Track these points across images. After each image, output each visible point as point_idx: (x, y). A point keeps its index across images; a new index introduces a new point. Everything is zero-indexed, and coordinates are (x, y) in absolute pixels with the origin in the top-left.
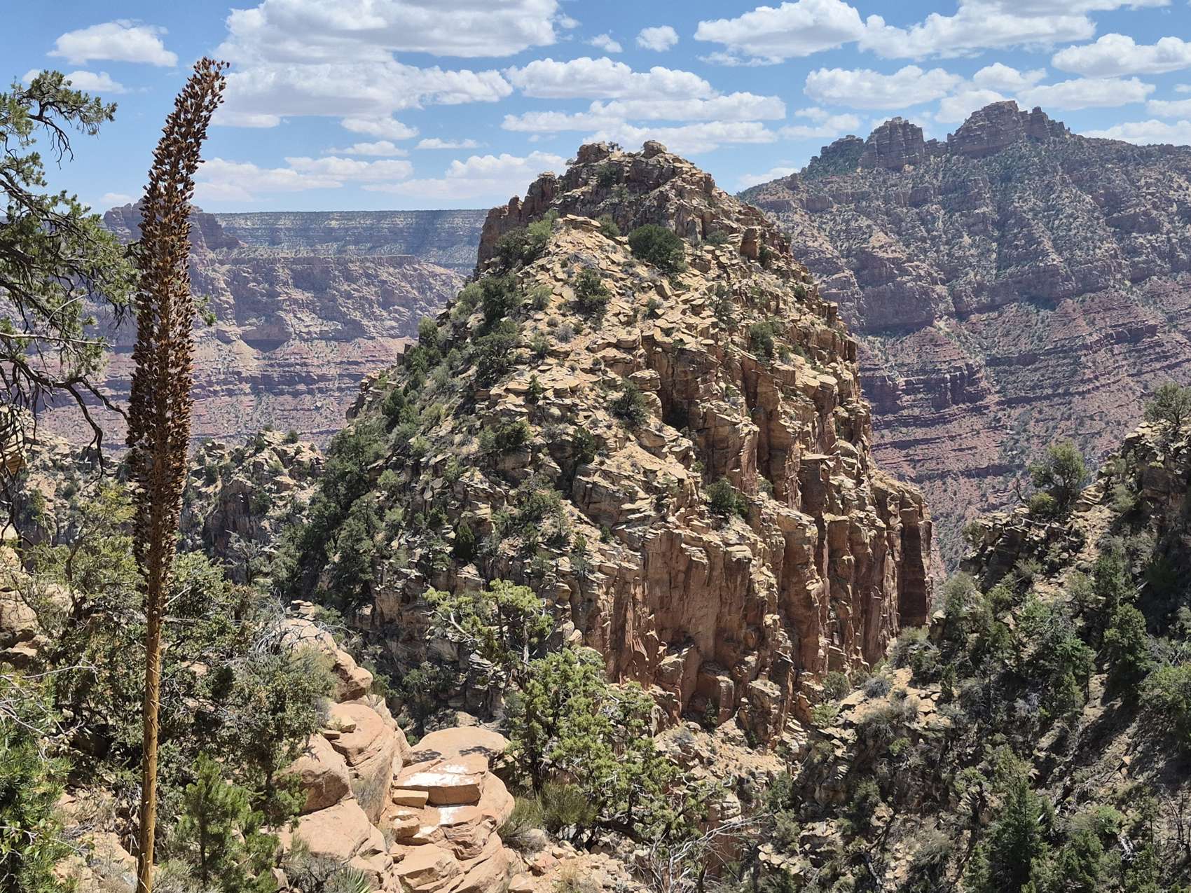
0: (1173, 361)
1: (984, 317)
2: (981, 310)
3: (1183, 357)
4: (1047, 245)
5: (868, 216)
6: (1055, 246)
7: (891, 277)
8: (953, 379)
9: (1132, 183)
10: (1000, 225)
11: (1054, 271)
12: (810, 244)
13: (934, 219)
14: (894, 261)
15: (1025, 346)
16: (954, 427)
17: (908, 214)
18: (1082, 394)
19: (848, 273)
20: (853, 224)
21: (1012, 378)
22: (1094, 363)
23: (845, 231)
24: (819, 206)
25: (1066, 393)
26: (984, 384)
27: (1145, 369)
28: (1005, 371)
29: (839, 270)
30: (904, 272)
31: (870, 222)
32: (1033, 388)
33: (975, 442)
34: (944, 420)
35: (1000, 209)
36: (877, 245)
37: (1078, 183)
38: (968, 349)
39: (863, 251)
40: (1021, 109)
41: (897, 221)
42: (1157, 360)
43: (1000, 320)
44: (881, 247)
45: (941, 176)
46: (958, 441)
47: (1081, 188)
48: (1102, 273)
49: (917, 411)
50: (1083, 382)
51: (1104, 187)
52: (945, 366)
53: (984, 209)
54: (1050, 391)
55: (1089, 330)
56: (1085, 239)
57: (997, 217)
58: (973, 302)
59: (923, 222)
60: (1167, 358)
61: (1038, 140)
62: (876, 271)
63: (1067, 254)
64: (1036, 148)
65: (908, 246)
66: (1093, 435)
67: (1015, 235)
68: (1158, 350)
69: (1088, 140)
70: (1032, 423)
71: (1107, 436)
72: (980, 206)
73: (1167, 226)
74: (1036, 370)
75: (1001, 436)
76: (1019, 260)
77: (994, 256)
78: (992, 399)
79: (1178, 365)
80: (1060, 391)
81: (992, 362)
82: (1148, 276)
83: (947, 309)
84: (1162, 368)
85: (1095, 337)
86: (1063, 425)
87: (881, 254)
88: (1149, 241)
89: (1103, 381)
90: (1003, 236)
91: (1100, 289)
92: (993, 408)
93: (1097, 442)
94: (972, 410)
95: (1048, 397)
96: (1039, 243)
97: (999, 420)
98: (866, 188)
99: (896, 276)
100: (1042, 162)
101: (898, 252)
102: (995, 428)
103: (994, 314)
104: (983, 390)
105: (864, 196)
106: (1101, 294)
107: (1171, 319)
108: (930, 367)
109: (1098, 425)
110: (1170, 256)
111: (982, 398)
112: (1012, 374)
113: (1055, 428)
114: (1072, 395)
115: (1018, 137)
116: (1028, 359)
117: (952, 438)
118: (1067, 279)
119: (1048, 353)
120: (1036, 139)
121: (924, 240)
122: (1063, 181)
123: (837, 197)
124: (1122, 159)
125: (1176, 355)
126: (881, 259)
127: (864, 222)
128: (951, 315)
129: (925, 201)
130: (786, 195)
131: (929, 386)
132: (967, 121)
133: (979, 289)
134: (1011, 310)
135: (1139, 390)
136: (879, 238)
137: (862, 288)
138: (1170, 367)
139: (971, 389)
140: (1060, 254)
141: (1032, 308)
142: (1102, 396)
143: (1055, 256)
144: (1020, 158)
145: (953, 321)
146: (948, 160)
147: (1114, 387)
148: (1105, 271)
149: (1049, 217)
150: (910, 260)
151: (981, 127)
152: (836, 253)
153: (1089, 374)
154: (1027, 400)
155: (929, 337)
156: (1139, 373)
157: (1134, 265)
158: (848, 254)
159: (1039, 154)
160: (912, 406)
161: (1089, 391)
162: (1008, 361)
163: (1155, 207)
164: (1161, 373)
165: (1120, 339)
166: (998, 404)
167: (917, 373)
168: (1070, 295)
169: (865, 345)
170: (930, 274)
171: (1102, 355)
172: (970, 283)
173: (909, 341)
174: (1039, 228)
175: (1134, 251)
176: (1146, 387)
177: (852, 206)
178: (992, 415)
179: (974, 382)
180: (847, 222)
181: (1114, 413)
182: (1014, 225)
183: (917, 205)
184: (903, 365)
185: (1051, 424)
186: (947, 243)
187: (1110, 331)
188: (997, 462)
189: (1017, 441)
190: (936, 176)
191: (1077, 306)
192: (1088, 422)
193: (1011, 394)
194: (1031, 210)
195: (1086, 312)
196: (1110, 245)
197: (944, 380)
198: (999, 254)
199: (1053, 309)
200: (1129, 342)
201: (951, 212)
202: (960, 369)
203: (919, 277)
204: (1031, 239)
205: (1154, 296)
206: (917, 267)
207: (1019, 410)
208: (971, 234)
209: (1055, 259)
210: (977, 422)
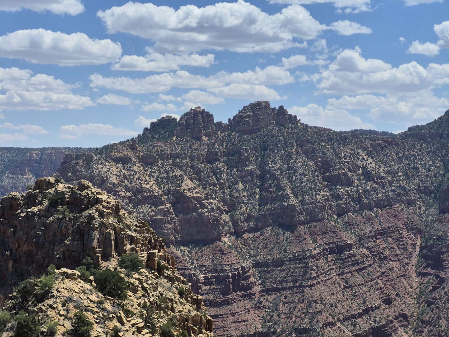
0: (362, 266)
1: (251, 235)
2: (249, 231)
3: (367, 264)
4: (289, 192)
5: (181, 169)
6: (293, 192)
7: (196, 209)
8: (234, 275)
9: (337, 155)
10: (261, 177)
11: (292, 208)
12: (144, 186)
13: (221, 172)
14: (197, 199)
15: (276, 255)
16: (234, 307)
17: (205, 167)
18: (310, 286)
19: (168, 205)
20: (171, 174)
21: (268, 276)
22: (317, 267)
23: (166, 178)
24: (149, 161)
25: (301, 286)
26: (252, 279)
27: (346, 270)
28: (265, 271)
29: (163, 203)
30: (203, 206)
31: (182, 173)
32: (281, 282)
33: (247, 317)
34: (227, 303)
35: (260, 167)
36: (187, 188)
37: (306, 153)
38: (242, 256)
39: (177, 191)
40: (272, 106)
41: (198, 172)
42: (353, 265)
43: (262, 238)
44: (189, 189)
45: (225, 144)
46: (237, 316)
47: (307, 156)
48: (321, 210)
49: (211, 297)
50: (310, 279)
51: (321, 157)
52: (228, 268)
53: (251, 167)
54: (291, 284)
55: (313, 246)
56: (311, 189)
57: (258, 172)
58: (245, 226)
59: (215, 173)
60: (358, 264)
61: (282, 125)
62: (186, 205)
63: (300, 198)
64: (281, 130)
65: (205, 189)
66: (317, 313)
67: (270, 184)
68: (353, 259)
69: (311, 128)
70: (281, 305)
71: (325, 314)
72: (249, 166)
73: (357, 182)
74: (283, 270)
75: (263, 313)
76: (273, 200)
77: (257, 197)
78: (257, 289)
79: (365, 268)
80: (297, 284)
81: (257, 265)
82: (347, 212)
83: (229, 230)
84: (356, 270)
85: (317, 251)
86: (299, 306)
87: (189, 194)
88: (347, 191)
89: (322, 278)
90: (262, 184)
91: (319, 220)
92: (258, 295)
93: (320, 317)
94: (245, 296)
95: (290, 288)
96: (284, 191)
97: (261, 303)
98: (179, 151)
99: (198, 208)
100: (284, 139)
101: (198, 193)
102: (259, 308)
103: (258, 234)
104: (252, 283)
105: (177, 156)
106: (320, 223)
107: (360, 240)
108: (219, 268)
109: (320, 306)
110: (359, 200)
111: (251, 288)
112: (268, 272)
113: (294, 308)
114: (304, 287)
115: (271, 123)
116: (278, 263)
117: (233, 314)
118: (301, 213)
119: (290, 260)
120: (280, 125)
121: (215, 185)
122: (297, 152)
123: (161, 155)
124: (331, 140)
125: (363, 262)
126: (189, 197)
127: (178, 173)
128: (231, 234)
129: (215, 160)
130: (128, 153)
131: (219, 280)
132: (240, 112)
133: (249, 218)
134: (268, 232)
135: (343, 284)
136: (187, 184)
137: (177, 216)
138: (360, 270)
139: (244, 283)
140: (296, 197)
141: (280, 231)
142: (321, 287)
143: (293, 199)
144: (272, 136)
145: (233, 238)
146: (229, 135)
147: (328, 282)
148: (322, 209)
149: (289, 174)
150: (207, 199)
151: (248, 116)
152: (161, 192)
153: (314, 274)
154: (278, 290)
155: (218, 249)
156: (343, 274)
157: (338, 205)
158: (168, 193)
159: (283, 135)
160: (208, 293)
161: (314, 285)
162: (266, 264)
163: (350, 170)
164: (355, 273)
165: (331, 252)
166: (260, 292)
167: (211, 272)
168: (303, 223)
169: (179, 253)
170: (219, 208)
171: (321, 262)
172: (243, 214)
173: (206, 250)
174: (284, 181)
175: (338, 197)
176: (346, 282)
177: (171, 162)
178: (257, 299)
179: (246, 278)
180: (168, 172)
181: (329, 299)
182: (270, 178)
183: (210, 162)
184: (202, 266)
185: (292, 305)
186: (229, 187)
187: (326, 246)
188: (260, 330)
189: (272, 316)
190: (222, 145)
191: (307, 230)
192: (314, 305)
193: (268, 285)
194: (279, 169)
195: (312, 235)
196: (325, 193)
197: (228, 277)
198: (260, 196)
199: (293, 232)
200: (337, 254)
201: (231, 168)
202: (237, 269)
203: (213, 210)
204: (279, 188)
205: (350, 225)
206: (211, 203)
207: (273, 296)
208: (244, 182)
209: (293, 201)
210: (248, 304)
